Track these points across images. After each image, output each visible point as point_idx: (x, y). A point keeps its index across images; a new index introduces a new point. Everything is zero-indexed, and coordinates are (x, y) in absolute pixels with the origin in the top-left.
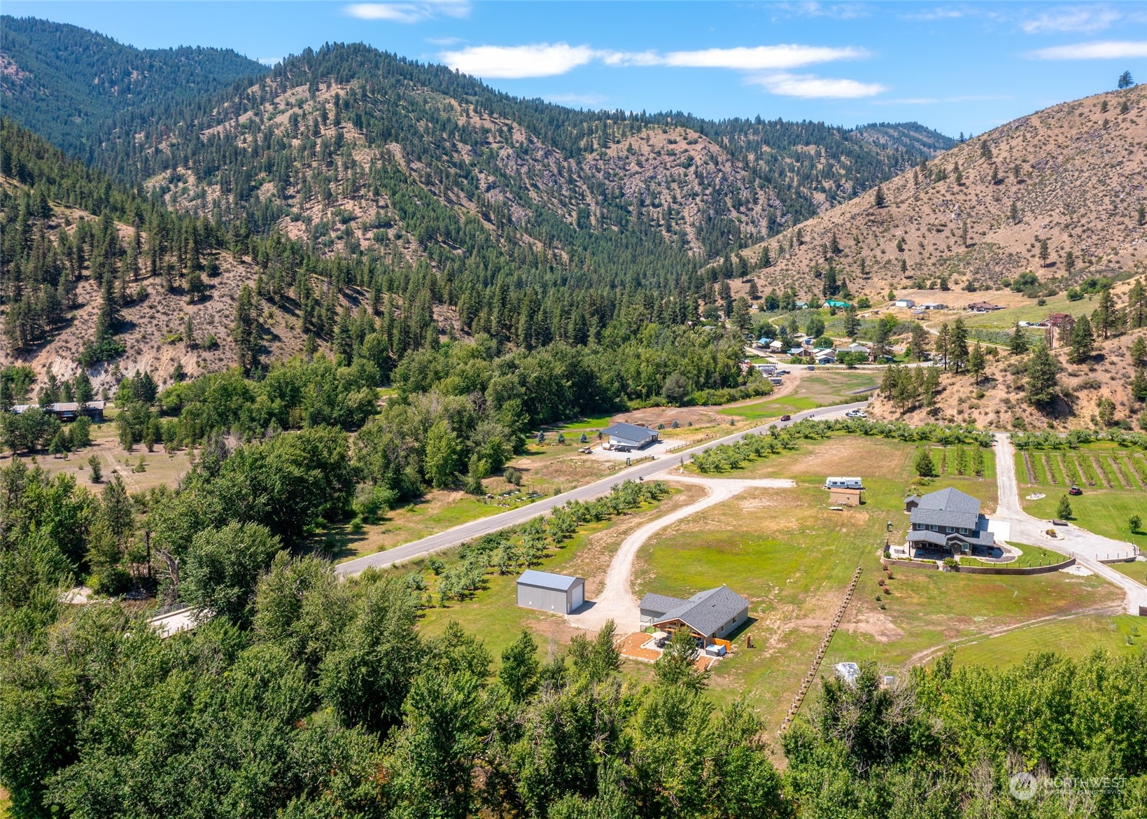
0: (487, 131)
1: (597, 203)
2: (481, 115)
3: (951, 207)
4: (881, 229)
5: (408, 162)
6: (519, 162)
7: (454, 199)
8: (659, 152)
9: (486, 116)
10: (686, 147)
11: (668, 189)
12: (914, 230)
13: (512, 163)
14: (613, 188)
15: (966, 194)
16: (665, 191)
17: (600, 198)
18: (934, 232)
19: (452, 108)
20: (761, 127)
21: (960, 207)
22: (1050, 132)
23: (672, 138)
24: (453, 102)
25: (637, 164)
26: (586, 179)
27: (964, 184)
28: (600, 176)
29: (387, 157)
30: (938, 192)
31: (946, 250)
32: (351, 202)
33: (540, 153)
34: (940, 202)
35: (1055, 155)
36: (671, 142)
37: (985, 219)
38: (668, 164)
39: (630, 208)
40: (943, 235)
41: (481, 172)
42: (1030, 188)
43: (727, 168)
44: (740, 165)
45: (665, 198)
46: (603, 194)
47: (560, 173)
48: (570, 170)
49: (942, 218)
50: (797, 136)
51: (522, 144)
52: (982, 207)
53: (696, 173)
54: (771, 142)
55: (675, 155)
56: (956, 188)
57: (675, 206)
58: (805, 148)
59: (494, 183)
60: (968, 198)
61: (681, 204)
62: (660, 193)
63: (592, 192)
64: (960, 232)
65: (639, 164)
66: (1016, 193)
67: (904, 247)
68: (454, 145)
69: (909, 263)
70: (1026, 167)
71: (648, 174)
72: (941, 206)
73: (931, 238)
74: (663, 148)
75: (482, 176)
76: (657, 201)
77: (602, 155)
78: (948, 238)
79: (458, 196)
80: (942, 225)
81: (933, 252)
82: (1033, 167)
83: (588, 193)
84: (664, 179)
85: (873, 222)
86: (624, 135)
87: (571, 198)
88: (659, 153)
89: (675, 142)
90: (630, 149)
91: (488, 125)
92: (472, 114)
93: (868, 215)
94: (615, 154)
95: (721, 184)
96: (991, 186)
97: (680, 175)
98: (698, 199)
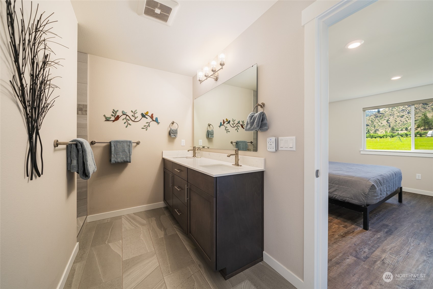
4: (380, 118)
12: (392, 117)
18: (400, 117)
31: (405, 122)
67: (389, 122)
72: (402, 111)
73: (399, 119)
80: (402, 116)
93: (375, 115)
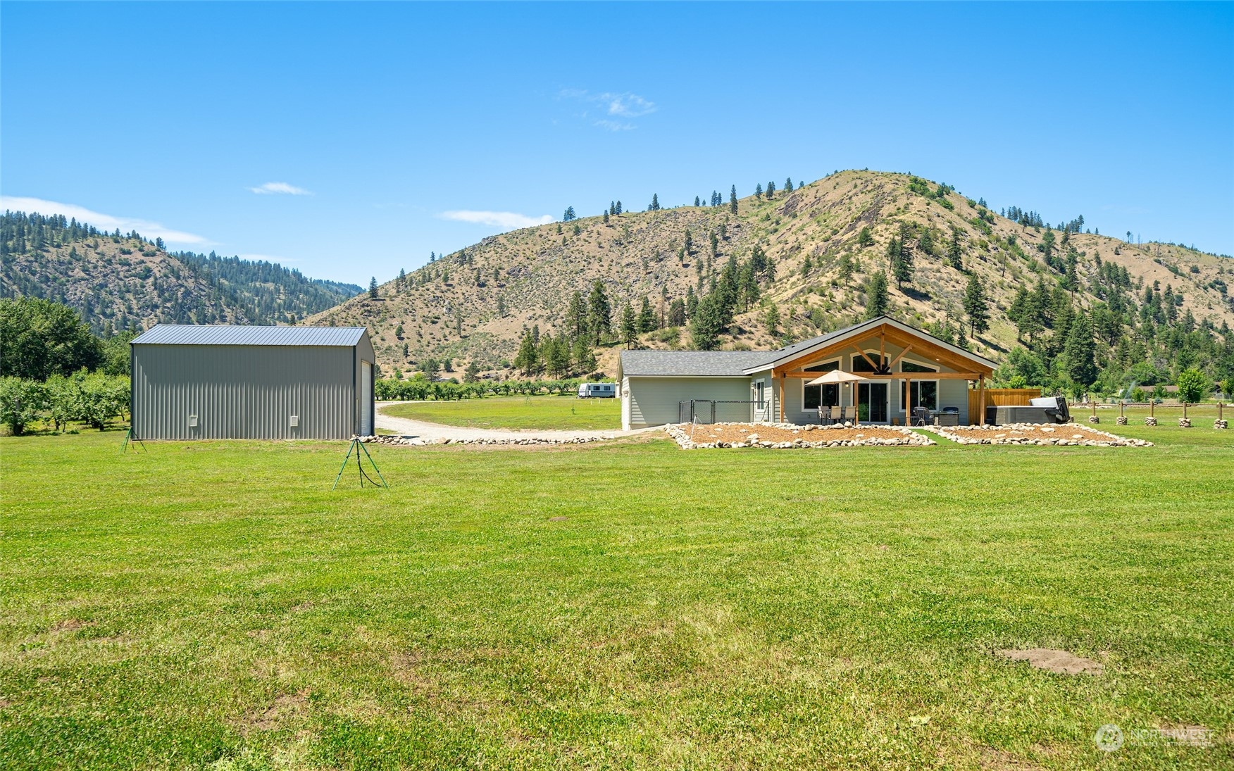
3: (442, 302)
4: (378, 319)
8: (110, 260)
10: (143, 258)
11: (122, 298)
12: (409, 321)
14: (52, 292)
15: (453, 292)
16: (118, 301)
18: (429, 323)
20: (216, 264)
21: (449, 303)
22: (517, 247)
23: (126, 248)
25: (83, 271)
26: (16, 279)
27: (451, 285)
28: (35, 278)
30: (428, 290)
31: (443, 339)
34: (431, 298)
35: (526, 264)
36: (124, 252)
37: (473, 314)
38: (122, 275)
40: (438, 326)
42: (509, 290)
43: (190, 284)
44: (204, 282)
45: (119, 307)
49: (435, 312)
50: (254, 274)
52: (469, 304)
53: (155, 284)
54: (229, 276)
55: (129, 265)
56: (444, 288)
57: (131, 317)
58: (262, 284)
60: (456, 296)
61: (137, 315)
62: (112, 302)
64: (455, 323)
65: (85, 270)
66: (497, 294)
67: (403, 335)
69: (409, 350)
70: (503, 273)
71: (96, 282)
72: (433, 301)
73: (427, 328)
74: (114, 257)
76: (108, 311)
77: (38, 257)
78: (443, 329)
80: (436, 318)
81: (431, 340)
82: (508, 273)
84: (117, 288)
85: (370, 312)
86: (65, 240)
88: (109, 262)
89: (129, 253)
90: (73, 255)
93: (363, 306)
94: (54, 258)
95: (184, 298)
96: (474, 287)
97: (136, 286)
98: (158, 312)
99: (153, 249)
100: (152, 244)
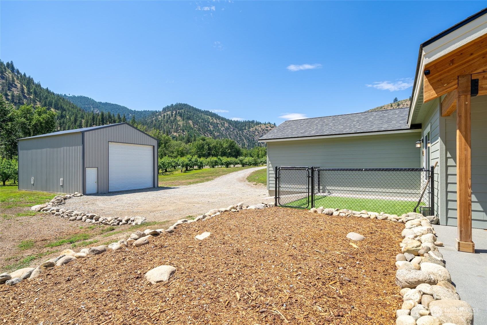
0: (218, 124)
1: (247, 142)
2: (216, 120)
5: (194, 125)
6: (226, 131)
7: (206, 135)
9: (218, 120)
13: (224, 132)
14: (251, 139)
17: (248, 141)
19: (209, 118)
23: (267, 126)
24: (209, 117)
26: (244, 136)
28: (248, 136)
29: (187, 123)
32: (176, 133)
33: (232, 129)
36: (267, 127)
39: (256, 144)
41: (215, 132)
46: (249, 140)
47: (237, 134)
48: (240, 133)
51: (227, 127)
59: (219, 135)
63: (246, 139)
65: (258, 133)
68: (209, 126)
71: (261, 135)
74: (265, 129)
75: (216, 133)
77: (248, 131)
79: (208, 135)
83: (244, 140)
86: (254, 126)
87: (240, 141)
88: (263, 130)
90: (256, 129)
91: (218, 122)
92: (214, 119)
94: (252, 130)
99: (273, 126)
100: (273, 125)
